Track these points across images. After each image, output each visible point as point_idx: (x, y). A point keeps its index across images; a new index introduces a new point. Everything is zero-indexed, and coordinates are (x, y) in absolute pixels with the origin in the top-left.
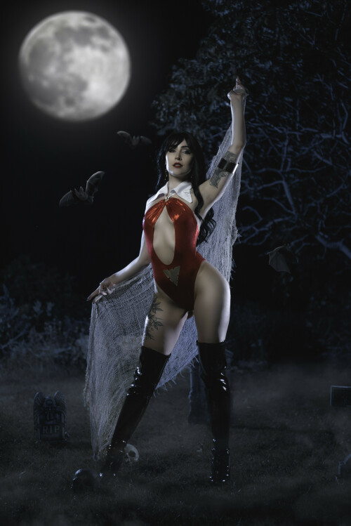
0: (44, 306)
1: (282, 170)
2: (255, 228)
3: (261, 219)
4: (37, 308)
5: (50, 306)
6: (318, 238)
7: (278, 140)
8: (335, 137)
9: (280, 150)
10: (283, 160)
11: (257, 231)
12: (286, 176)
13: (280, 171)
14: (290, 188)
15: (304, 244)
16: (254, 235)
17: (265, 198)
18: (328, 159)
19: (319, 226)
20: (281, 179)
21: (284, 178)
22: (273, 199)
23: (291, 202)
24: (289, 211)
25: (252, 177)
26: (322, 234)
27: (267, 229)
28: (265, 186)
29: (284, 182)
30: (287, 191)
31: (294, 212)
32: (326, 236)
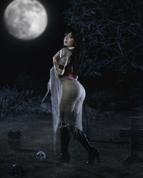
0: (30, 92)
1: (117, 38)
2: (107, 61)
3: (109, 57)
4: (27, 92)
5: (32, 92)
6: (132, 64)
7: (116, 26)
8: (135, 25)
9: (117, 30)
10: (118, 34)
11: (108, 62)
12: (119, 40)
13: (116, 38)
14: (121, 45)
15: (127, 67)
16: (107, 63)
17: (112, 49)
18: (135, 33)
19: (133, 59)
20: (117, 42)
21: (118, 41)
22: (114, 49)
23: (121, 50)
24: (121, 54)
25: (106, 41)
26: (134, 62)
27: (112, 61)
28: (111, 44)
29: (118, 43)
30: (119, 46)
31: (122, 54)
32: (136, 63)
